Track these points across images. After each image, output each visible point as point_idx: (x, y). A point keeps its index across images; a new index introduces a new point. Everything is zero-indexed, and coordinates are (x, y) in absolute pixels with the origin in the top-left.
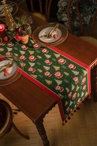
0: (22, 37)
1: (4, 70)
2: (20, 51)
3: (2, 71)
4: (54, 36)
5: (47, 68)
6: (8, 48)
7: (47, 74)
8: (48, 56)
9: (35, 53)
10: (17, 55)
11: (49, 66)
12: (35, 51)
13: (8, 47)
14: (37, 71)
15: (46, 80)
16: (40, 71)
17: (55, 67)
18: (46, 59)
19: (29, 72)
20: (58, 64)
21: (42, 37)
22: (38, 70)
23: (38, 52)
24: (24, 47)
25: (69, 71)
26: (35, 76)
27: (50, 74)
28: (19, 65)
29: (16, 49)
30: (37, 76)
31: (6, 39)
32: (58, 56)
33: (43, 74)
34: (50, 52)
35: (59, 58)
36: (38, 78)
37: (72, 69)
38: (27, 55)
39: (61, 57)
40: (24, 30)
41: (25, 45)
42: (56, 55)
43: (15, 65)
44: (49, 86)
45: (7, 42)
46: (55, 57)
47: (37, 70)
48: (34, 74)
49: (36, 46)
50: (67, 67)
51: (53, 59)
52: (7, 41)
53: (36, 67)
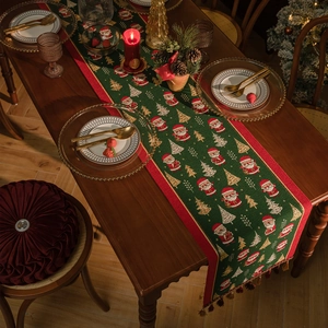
0: (173, 76)
1: (109, 142)
2: (158, 106)
3: (101, 141)
4: (249, 97)
5: (209, 171)
6: (132, 89)
7: (206, 186)
8: (221, 142)
9: (192, 121)
10: (147, 112)
11: (215, 167)
12: (193, 116)
13: (133, 85)
14: (183, 170)
15: (198, 201)
16: (192, 173)
17: (228, 175)
18: (214, 146)
19: (162, 165)
20: (238, 171)
21: (219, 87)
22: (187, 167)
23: (199, 121)
24: (169, 97)
25: (260, 196)
26: (175, 182)
27: (212, 189)
28: (145, 140)
29: (150, 96)
30: (179, 182)
31: (134, 64)
32: (243, 148)
33: (195, 181)
34: (228, 133)
35: (244, 156)
36: (180, 189)
37: (268, 194)
38: (172, 121)
39: (250, 154)
40: (184, 60)
41: (173, 92)
42: (239, 144)
43: (135, 135)
44: (201, 219)
45: (133, 72)
46: (235, 149)
47: (183, 167)
48: (173, 174)
49: (200, 105)
50: (258, 186)
51: (230, 154)
52: (134, 70)
53: (183, 158)
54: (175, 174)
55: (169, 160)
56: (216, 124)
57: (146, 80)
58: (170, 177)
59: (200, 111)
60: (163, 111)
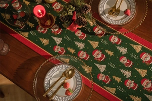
2: (77, 43)
5: (128, 74)
6: (55, 39)
8: (124, 50)
9: (100, 44)
10: (72, 51)
11: (129, 69)
14: (113, 81)
16: (118, 80)
17: (139, 70)
18: (121, 56)
19: (100, 83)
21: (104, 13)
22: (114, 77)
23: (105, 42)
26: (112, 90)
28: (82, 71)
29: (68, 38)
30: (115, 89)
32: (138, 48)
33: (123, 84)
36: (118, 93)
38: (89, 50)
39: (144, 51)
42: (134, 46)
46: (134, 51)
47: (112, 78)
51: (133, 56)
53: (109, 72)
54: (110, 85)
55: (102, 77)
56: (115, 39)
57: (60, 28)
58: (108, 88)
59: (101, 34)
60: (81, 45)
